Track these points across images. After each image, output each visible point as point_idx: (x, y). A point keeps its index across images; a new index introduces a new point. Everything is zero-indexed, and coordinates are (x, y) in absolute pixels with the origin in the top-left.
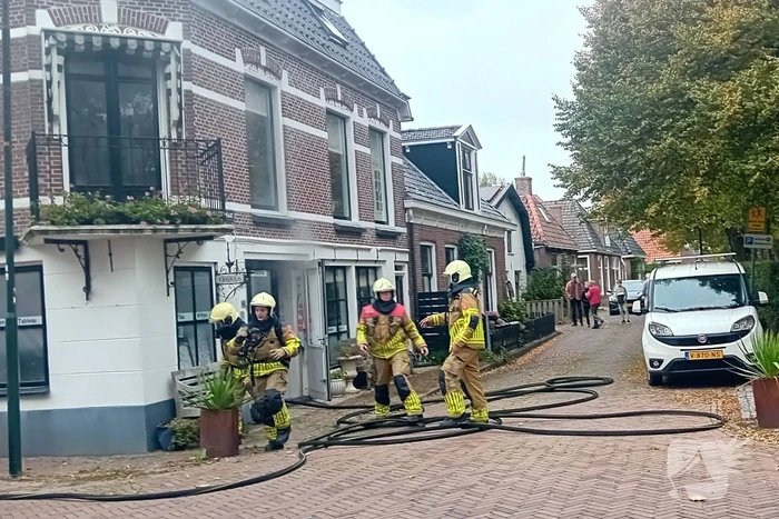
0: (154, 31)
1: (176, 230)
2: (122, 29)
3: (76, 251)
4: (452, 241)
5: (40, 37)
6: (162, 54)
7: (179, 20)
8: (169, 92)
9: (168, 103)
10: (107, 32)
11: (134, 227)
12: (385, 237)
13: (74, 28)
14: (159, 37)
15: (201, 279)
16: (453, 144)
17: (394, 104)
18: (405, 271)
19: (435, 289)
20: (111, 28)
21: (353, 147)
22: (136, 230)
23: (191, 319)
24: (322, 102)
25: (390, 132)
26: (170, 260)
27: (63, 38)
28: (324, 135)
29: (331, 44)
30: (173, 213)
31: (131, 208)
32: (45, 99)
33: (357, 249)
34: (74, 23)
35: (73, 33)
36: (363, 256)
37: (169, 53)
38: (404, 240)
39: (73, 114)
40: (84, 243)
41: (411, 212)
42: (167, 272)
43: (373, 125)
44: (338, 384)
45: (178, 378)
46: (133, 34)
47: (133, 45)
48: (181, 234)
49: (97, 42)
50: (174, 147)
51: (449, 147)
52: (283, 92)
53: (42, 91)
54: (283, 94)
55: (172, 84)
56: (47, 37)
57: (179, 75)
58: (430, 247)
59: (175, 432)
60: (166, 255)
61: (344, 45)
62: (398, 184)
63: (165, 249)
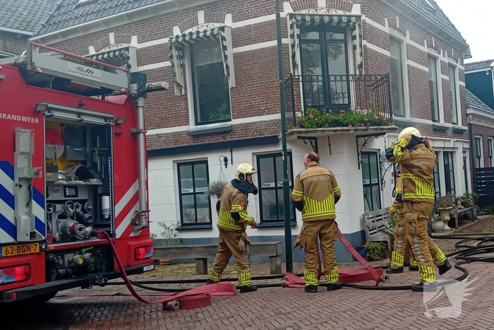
0: (346, 10)
1: (367, 130)
2: (328, 10)
3: (312, 143)
4: (491, 134)
5: (286, 19)
6: (351, 24)
7: (359, 3)
8: (355, 47)
9: (354, 54)
10: (321, 12)
11: (345, 128)
12: (458, 132)
13: (304, 12)
14: (348, 13)
15: (373, 159)
16: (490, 72)
17: (461, 48)
18: (467, 154)
19: (482, 166)
20: (322, 11)
21: (441, 76)
22: (346, 130)
23: (369, 183)
24: (425, 49)
25: (459, 66)
26: (360, 148)
27: (299, 18)
28: (426, 69)
29: (428, 12)
30: (366, 119)
31: (343, 117)
32: (291, 55)
33: (444, 141)
34: (303, 9)
35: (304, 15)
36: (447, 145)
37: (355, 23)
38: (466, 134)
39: (304, 63)
40: (315, 138)
41: (471, 116)
42: (358, 155)
43: (450, 62)
44: (440, 224)
45: (366, 217)
46: (334, 13)
47: (336, 19)
48: (369, 132)
49: (317, 19)
50: (358, 80)
51: (488, 74)
52: (407, 44)
53: (288, 50)
54: (407, 45)
55: (357, 42)
56: (290, 18)
57: (360, 36)
58: (479, 139)
59: (369, 250)
60: (357, 145)
61: (434, 12)
62: (463, 99)
63: (357, 141)
